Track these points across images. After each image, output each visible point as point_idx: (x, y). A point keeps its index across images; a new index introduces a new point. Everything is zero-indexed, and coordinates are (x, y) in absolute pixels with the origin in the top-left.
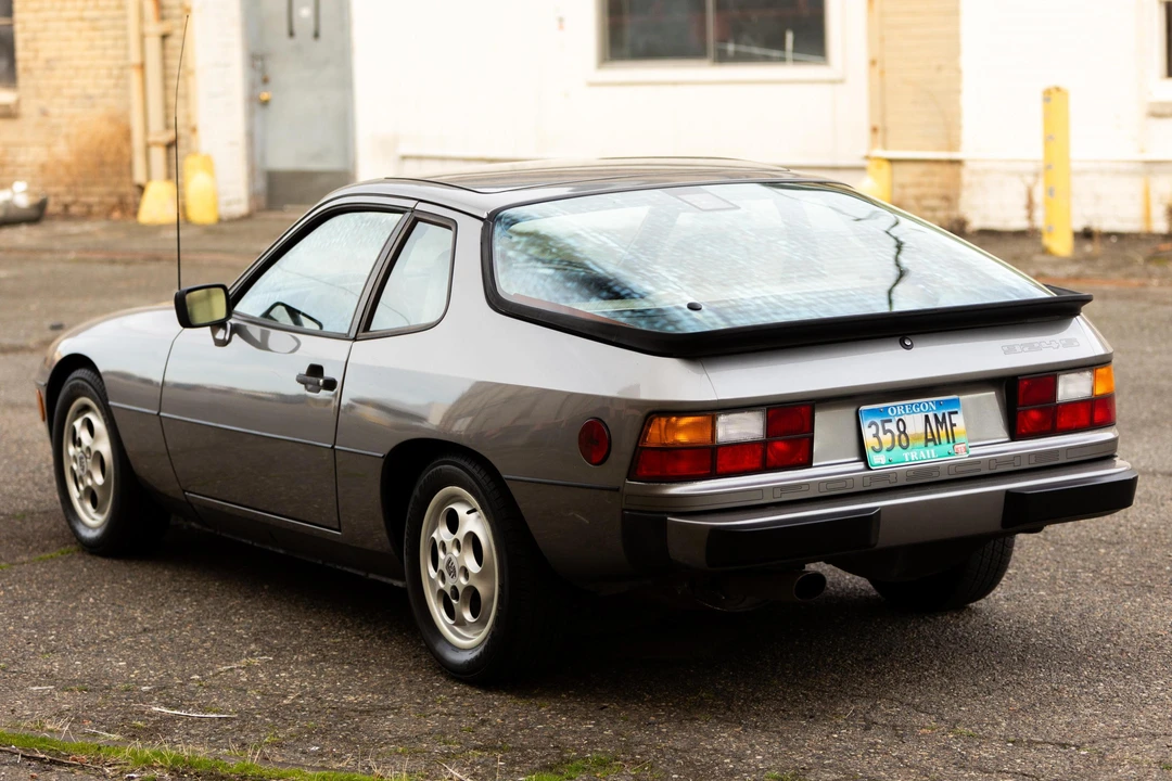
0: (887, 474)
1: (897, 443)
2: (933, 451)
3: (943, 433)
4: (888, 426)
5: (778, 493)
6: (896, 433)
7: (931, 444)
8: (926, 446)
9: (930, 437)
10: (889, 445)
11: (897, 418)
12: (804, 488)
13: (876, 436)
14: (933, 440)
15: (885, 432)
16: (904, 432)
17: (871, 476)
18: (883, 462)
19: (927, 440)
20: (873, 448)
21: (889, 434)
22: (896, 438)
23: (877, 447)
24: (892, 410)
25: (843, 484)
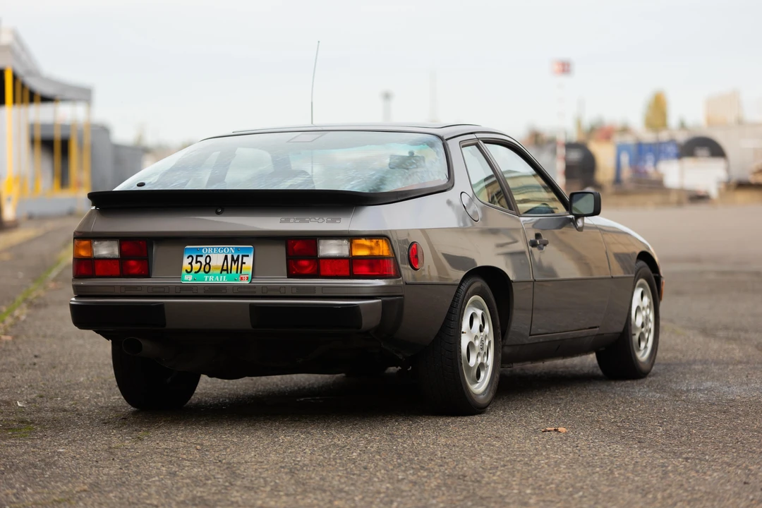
0: (191, 287)
1: (202, 269)
2: (225, 277)
3: (234, 267)
4: (199, 259)
5: (123, 290)
6: (204, 263)
7: (224, 273)
8: (221, 273)
9: (225, 268)
10: (197, 270)
11: (206, 255)
12: (139, 289)
13: (191, 263)
14: (227, 270)
15: (197, 262)
16: (209, 264)
17: (181, 287)
18: (190, 280)
19: (222, 270)
20: (186, 271)
21: (199, 264)
22: (203, 267)
23: (189, 270)
24: (205, 250)
25: (162, 290)
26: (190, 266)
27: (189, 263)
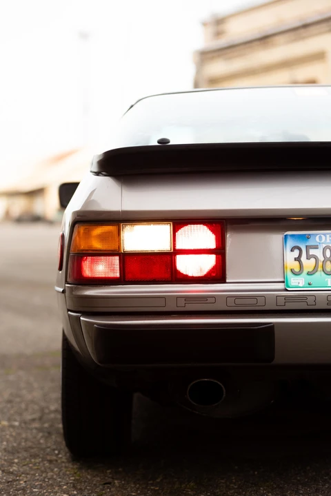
0: (305, 297)
1: (320, 268)
4: (312, 252)
5: (181, 302)
6: (321, 258)
10: (311, 270)
11: (324, 246)
12: (210, 300)
13: (298, 259)
15: (308, 258)
16: (330, 260)
17: (286, 297)
18: (300, 285)
20: (292, 271)
21: (313, 260)
22: (320, 264)
23: (297, 270)
24: (320, 238)
25: (254, 301)
26: (297, 263)
27: (295, 259)
